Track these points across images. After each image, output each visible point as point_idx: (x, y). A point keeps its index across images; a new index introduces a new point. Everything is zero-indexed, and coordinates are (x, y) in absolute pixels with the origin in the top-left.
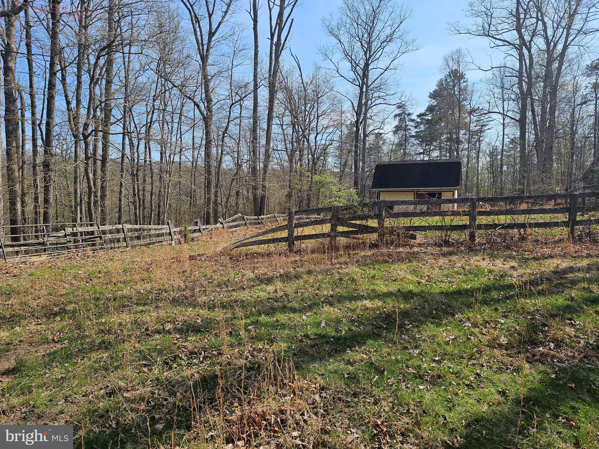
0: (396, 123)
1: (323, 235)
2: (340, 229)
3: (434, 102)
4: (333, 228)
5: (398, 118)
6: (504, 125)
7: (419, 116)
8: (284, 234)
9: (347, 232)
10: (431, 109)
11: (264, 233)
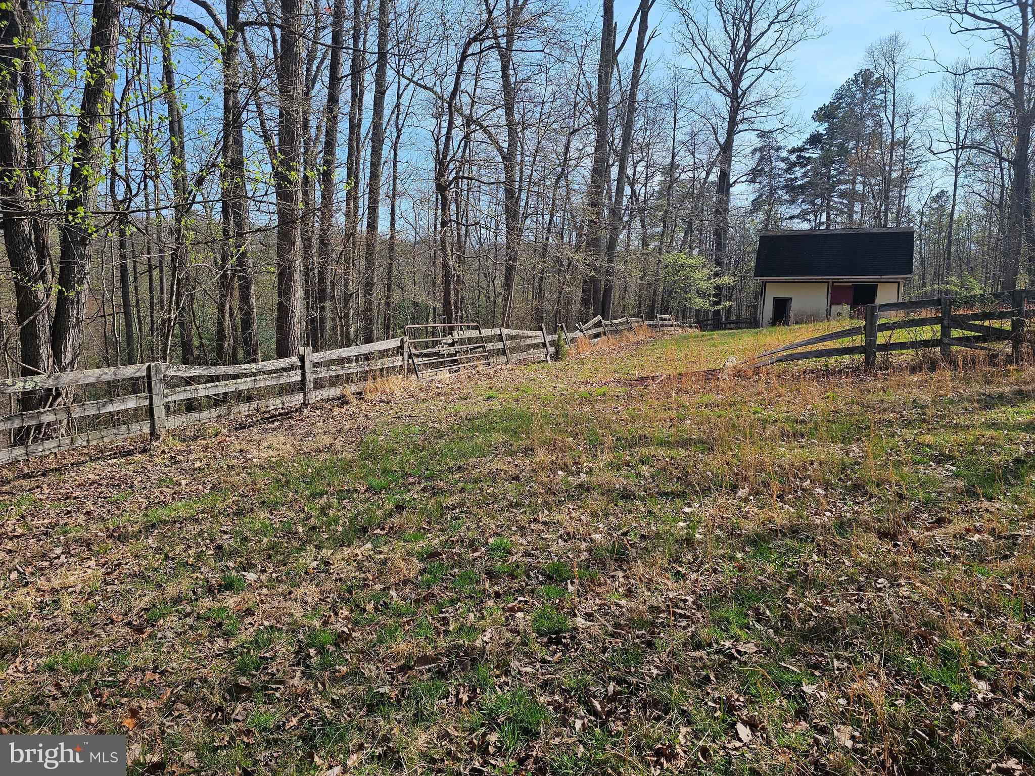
0: (752, 163)
1: (926, 344)
2: (956, 333)
3: (822, 128)
4: (945, 331)
5: (758, 155)
6: (956, 168)
7: (792, 151)
8: (859, 340)
9: (968, 339)
10: (815, 140)
11: (823, 339)
